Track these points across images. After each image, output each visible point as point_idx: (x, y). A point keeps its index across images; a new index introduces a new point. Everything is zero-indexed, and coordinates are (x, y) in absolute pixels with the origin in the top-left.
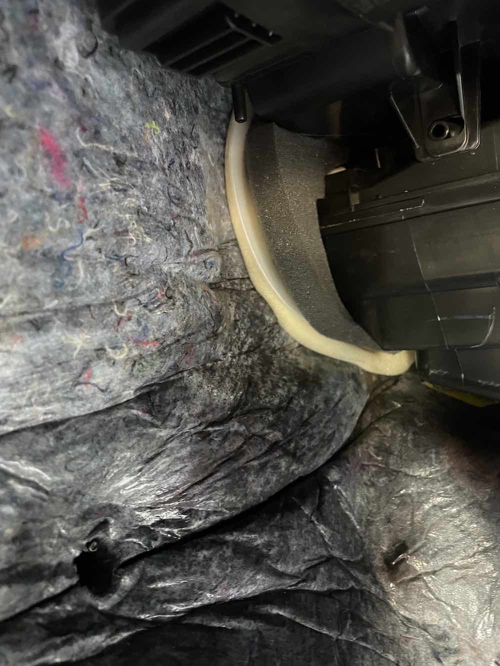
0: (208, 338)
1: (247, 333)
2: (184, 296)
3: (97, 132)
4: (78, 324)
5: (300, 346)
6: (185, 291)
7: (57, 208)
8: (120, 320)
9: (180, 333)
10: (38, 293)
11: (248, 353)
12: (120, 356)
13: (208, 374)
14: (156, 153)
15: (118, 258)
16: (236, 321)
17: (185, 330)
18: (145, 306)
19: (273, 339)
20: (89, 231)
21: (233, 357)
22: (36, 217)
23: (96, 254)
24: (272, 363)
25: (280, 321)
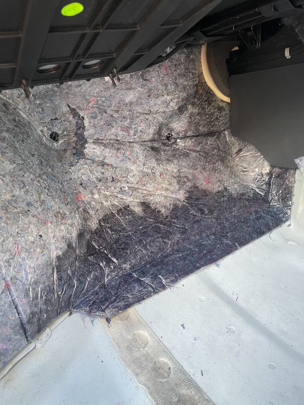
0: (193, 98)
1: (205, 97)
2: (188, 89)
3: (172, 61)
4: (168, 95)
5: (221, 100)
6: (188, 88)
7: (166, 76)
8: (175, 94)
9: (186, 97)
10: (163, 91)
11: (205, 102)
12: (175, 101)
13: (193, 106)
14: (183, 61)
15: (175, 83)
16: (202, 93)
17: (187, 96)
18: (180, 92)
19: (213, 98)
20: (171, 79)
21: (200, 102)
22: (163, 78)
23: (172, 83)
24: (211, 104)
25: (215, 94)
